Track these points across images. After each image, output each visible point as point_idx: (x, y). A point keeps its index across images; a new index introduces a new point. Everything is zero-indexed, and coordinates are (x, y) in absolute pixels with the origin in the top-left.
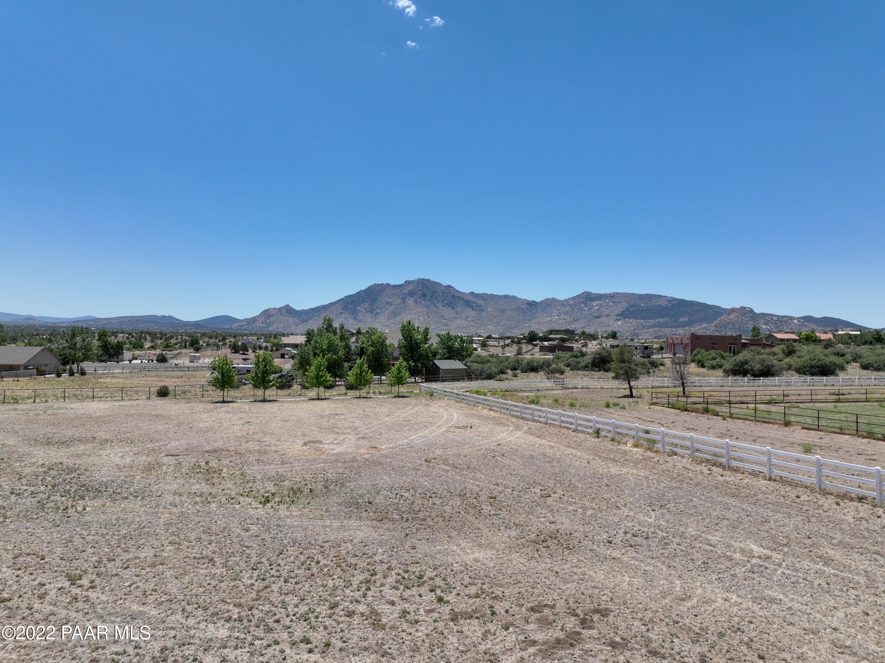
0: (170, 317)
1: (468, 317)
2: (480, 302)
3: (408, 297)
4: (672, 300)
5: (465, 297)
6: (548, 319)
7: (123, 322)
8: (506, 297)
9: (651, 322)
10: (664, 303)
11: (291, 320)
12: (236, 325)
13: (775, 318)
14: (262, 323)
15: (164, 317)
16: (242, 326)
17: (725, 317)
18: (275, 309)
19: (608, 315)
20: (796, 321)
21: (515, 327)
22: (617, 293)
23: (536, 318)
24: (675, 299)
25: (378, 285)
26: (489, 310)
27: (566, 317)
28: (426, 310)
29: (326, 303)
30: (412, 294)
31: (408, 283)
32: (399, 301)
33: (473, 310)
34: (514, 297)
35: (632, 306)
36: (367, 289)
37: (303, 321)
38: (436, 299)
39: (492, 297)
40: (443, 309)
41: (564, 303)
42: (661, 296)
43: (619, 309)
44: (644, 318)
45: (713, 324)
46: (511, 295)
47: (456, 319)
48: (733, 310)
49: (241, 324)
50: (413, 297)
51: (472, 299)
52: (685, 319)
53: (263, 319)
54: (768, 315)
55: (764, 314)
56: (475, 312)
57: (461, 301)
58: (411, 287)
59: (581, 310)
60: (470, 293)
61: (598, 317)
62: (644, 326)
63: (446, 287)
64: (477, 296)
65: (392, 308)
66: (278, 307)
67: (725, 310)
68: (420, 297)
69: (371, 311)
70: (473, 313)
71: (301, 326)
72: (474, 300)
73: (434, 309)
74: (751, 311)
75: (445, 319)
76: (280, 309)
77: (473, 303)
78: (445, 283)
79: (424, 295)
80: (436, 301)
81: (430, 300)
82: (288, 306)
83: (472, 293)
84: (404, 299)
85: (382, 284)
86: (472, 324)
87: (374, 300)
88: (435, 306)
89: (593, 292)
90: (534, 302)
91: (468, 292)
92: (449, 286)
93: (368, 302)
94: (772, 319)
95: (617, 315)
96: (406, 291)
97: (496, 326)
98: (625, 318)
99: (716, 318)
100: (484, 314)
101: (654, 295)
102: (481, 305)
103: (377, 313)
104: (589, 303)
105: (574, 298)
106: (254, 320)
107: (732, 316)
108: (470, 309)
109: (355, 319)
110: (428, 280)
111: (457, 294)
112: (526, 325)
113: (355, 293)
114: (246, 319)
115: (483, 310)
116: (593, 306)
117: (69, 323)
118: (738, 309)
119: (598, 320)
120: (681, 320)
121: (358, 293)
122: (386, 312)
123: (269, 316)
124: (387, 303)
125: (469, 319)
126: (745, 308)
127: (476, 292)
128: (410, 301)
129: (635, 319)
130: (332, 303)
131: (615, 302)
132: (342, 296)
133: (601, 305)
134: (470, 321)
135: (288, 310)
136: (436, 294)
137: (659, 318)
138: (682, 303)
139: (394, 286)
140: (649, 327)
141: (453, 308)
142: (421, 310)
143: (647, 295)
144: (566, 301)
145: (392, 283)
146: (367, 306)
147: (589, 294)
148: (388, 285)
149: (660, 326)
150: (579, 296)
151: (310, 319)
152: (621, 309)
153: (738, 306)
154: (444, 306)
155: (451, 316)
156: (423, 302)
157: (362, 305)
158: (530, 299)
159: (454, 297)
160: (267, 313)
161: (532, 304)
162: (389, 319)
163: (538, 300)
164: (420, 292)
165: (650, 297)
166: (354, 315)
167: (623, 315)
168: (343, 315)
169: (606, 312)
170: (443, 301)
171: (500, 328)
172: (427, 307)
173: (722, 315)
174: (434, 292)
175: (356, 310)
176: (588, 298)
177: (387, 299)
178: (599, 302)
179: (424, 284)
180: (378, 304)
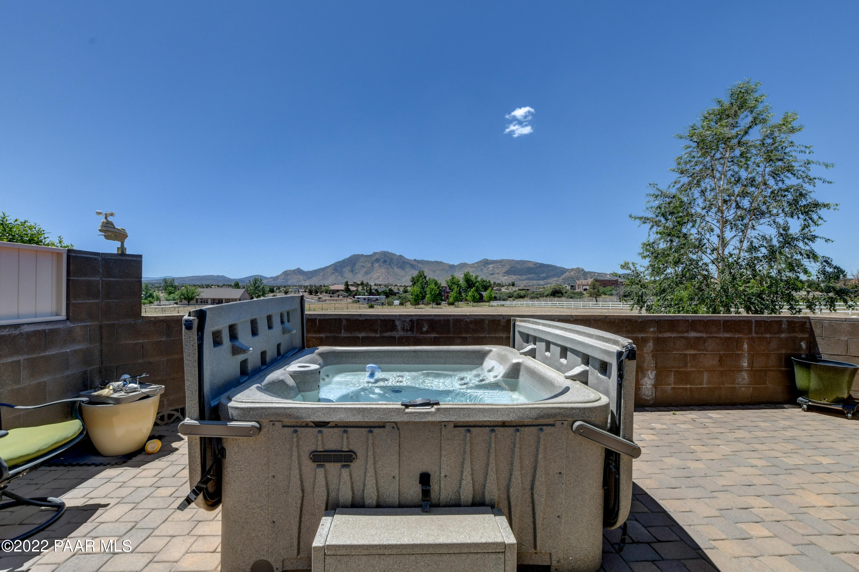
0: (223, 276)
2: (420, 265)
3: (375, 263)
4: (536, 264)
5: (411, 263)
7: (192, 280)
8: (437, 262)
9: (524, 277)
10: (532, 266)
11: (301, 277)
12: (266, 280)
13: (596, 274)
14: (283, 279)
15: (218, 276)
16: (269, 281)
17: (567, 274)
18: (291, 270)
19: (498, 273)
20: (608, 276)
22: (504, 260)
24: (538, 263)
25: (356, 255)
28: (386, 270)
29: (323, 266)
30: (377, 260)
31: (375, 254)
32: (369, 265)
33: (416, 270)
34: (441, 262)
35: (512, 268)
36: (349, 258)
37: (309, 278)
38: (393, 263)
39: (427, 262)
41: (471, 266)
42: (530, 261)
43: (505, 269)
44: (520, 275)
45: (561, 278)
46: (439, 261)
47: (406, 276)
48: (572, 270)
49: (269, 280)
50: (378, 262)
51: (415, 263)
52: (544, 275)
53: (283, 277)
54: (592, 272)
55: (590, 272)
57: (408, 265)
58: (377, 256)
59: (482, 270)
61: (492, 274)
62: (520, 280)
63: (399, 256)
64: (419, 261)
65: (365, 270)
66: (292, 269)
67: (568, 270)
68: (383, 263)
69: (352, 271)
71: (308, 281)
73: (392, 270)
74: (583, 270)
75: (399, 276)
76: (294, 271)
77: (416, 266)
78: (398, 254)
79: (385, 261)
80: (392, 265)
81: (389, 264)
82: (299, 268)
83: (415, 260)
84: (372, 264)
85: (358, 255)
87: (354, 264)
88: (392, 268)
89: (489, 259)
90: (453, 265)
91: (412, 259)
92: (401, 255)
94: (595, 275)
95: (504, 273)
96: (374, 259)
98: (509, 275)
99: (563, 274)
101: (526, 261)
102: (420, 268)
103: (356, 273)
104: (488, 265)
105: (477, 263)
106: (277, 277)
107: (572, 273)
109: (342, 276)
110: (388, 252)
111: (405, 260)
113: (342, 260)
114: (271, 278)
116: (489, 268)
117: (157, 280)
118: (575, 269)
119: (492, 276)
120: (542, 275)
121: (344, 261)
122: (361, 271)
123: (288, 275)
124: (362, 266)
126: (579, 268)
127: (418, 259)
128: (376, 265)
129: (515, 275)
130: (327, 267)
131: (502, 265)
132: (333, 262)
133: (494, 267)
135: (299, 272)
136: (393, 261)
137: (529, 274)
138: (542, 266)
139: (366, 256)
140: (523, 280)
141: (403, 269)
142: (383, 270)
143: (521, 261)
144: (473, 264)
145: (365, 254)
146: (349, 268)
147: (487, 260)
148: (362, 255)
149: (530, 280)
150: (481, 262)
151: (313, 276)
152: (506, 270)
153: (575, 267)
154: (398, 268)
155: (402, 274)
156: (384, 265)
157: (346, 267)
158: (451, 263)
159: (404, 262)
160: (286, 274)
163: (456, 263)
164: (383, 260)
165: (523, 262)
167: (507, 273)
169: (497, 271)
170: (397, 265)
172: (387, 268)
173: (565, 272)
174: (392, 259)
175: (342, 271)
176: (486, 263)
177: (362, 264)
178: (492, 265)
179: (385, 254)
180: (357, 267)
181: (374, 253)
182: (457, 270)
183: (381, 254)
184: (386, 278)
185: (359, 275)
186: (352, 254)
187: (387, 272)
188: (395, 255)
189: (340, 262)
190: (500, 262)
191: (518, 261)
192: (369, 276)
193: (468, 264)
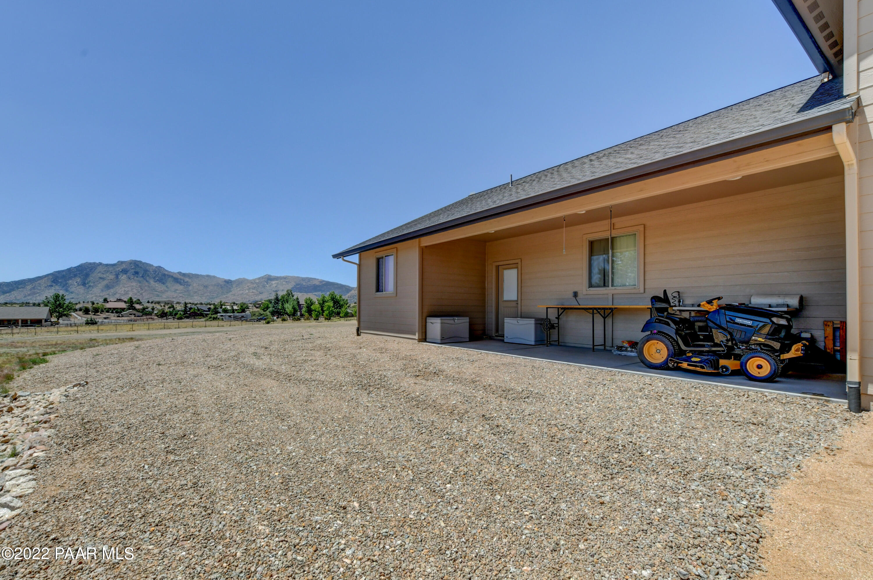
1: (177, 290)
2: (187, 279)
3: (122, 274)
4: (322, 281)
5: (175, 276)
6: (241, 292)
8: (208, 276)
10: (317, 283)
17: (353, 292)
21: (216, 297)
22: (288, 276)
23: (231, 291)
24: (324, 281)
25: (90, 263)
26: (195, 285)
27: (254, 291)
28: (139, 284)
29: (33, 276)
30: (125, 271)
31: (121, 263)
32: (112, 277)
33: (181, 285)
34: (214, 277)
35: (298, 284)
36: (79, 266)
38: (148, 276)
39: (197, 276)
40: (154, 283)
41: (252, 282)
42: (315, 279)
43: (290, 286)
44: (306, 292)
46: (212, 275)
47: (167, 291)
50: (126, 274)
51: (180, 277)
56: (182, 286)
57: (170, 279)
58: (124, 266)
59: (264, 286)
60: (178, 273)
61: (276, 291)
63: (156, 267)
64: (184, 275)
65: (105, 283)
68: (133, 274)
69: (84, 284)
70: (181, 287)
72: (182, 278)
73: (147, 284)
75: (156, 291)
77: (181, 279)
78: (156, 264)
79: (137, 273)
80: (148, 277)
81: (142, 277)
83: (180, 273)
84: (117, 276)
85: (94, 263)
86: (180, 295)
87: (87, 275)
88: (147, 281)
89: (273, 275)
90: (230, 280)
91: (176, 271)
92: (160, 267)
93: (80, 277)
96: (120, 269)
97: (201, 297)
99: (348, 292)
100: (190, 288)
101: (311, 278)
102: (187, 282)
103: (90, 286)
104: (269, 282)
105: (259, 278)
108: (178, 284)
110: (140, 262)
111: (166, 273)
112: (225, 296)
113: (66, 269)
115: (189, 286)
116: (272, 284)
121: (68, 269)
122: (99, 285)
124: (100, 278)
125: (178, 292)
127: (183, 272)
128: (123, 277)
129: (301, 292)
130: (39, 277)
131: (287, 282)
132: (51, 271)
133: (278, 283)
134: (179, 293)
136: (148, 273)
137: (315, 292)
138: (328, 283)
139: (107, 265)
141: (164, 283)
142: (134, 284)
143: (307, 278)
144: (254, 280)
145: (105, 262)
146: (79, 280)
147: (269, 276)
148: (100, 264)
150: (262, 278)
154: (155, 282)
155: (162, 289)
156: (135, 278)
157: (73, 279)
158: (227, 278)
159: (164, 275)
161: (228, 282)
162: (102, 291)
163: (233, 279)
164: (133, 271)
165: (310, 279)
166: (66, 287)
168: (53, 288)
169: (281, 288)
170: (154, 278)
171: (204, 298)
172: (140, 282)
173: (351, 291)
174: (146, 271)
175: (67, 284)
176: (269, 279)
177: (100, 275)
178: (276, 282)
179: (136, 264)
180: (91, 278)
181: (119, 262)
182: (234, 286)
183: (131, 263)
184: (138, 294)
185: (94, 289)
186: (83, 262)
187: (140, 286)
188: (152, 266)
189: (63, 271)
190: (285, 278)
191: (304, 278)
192: (112, 291)
193: (247, 280)
